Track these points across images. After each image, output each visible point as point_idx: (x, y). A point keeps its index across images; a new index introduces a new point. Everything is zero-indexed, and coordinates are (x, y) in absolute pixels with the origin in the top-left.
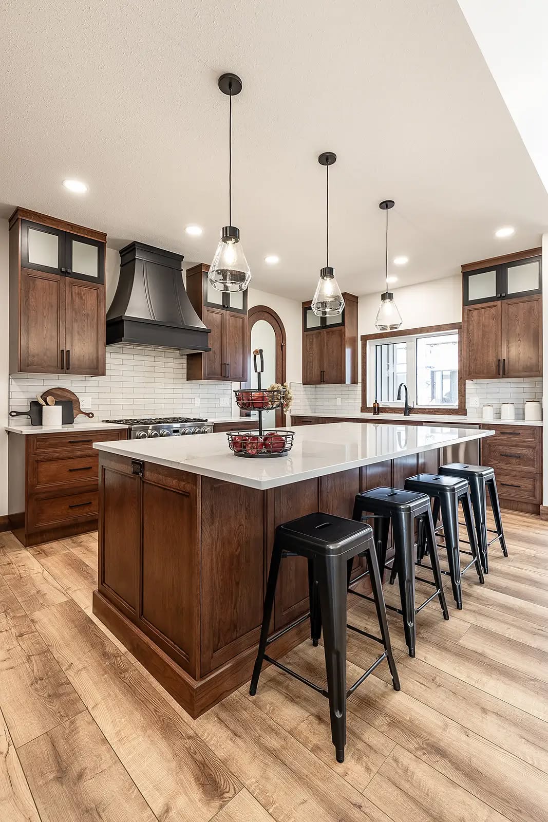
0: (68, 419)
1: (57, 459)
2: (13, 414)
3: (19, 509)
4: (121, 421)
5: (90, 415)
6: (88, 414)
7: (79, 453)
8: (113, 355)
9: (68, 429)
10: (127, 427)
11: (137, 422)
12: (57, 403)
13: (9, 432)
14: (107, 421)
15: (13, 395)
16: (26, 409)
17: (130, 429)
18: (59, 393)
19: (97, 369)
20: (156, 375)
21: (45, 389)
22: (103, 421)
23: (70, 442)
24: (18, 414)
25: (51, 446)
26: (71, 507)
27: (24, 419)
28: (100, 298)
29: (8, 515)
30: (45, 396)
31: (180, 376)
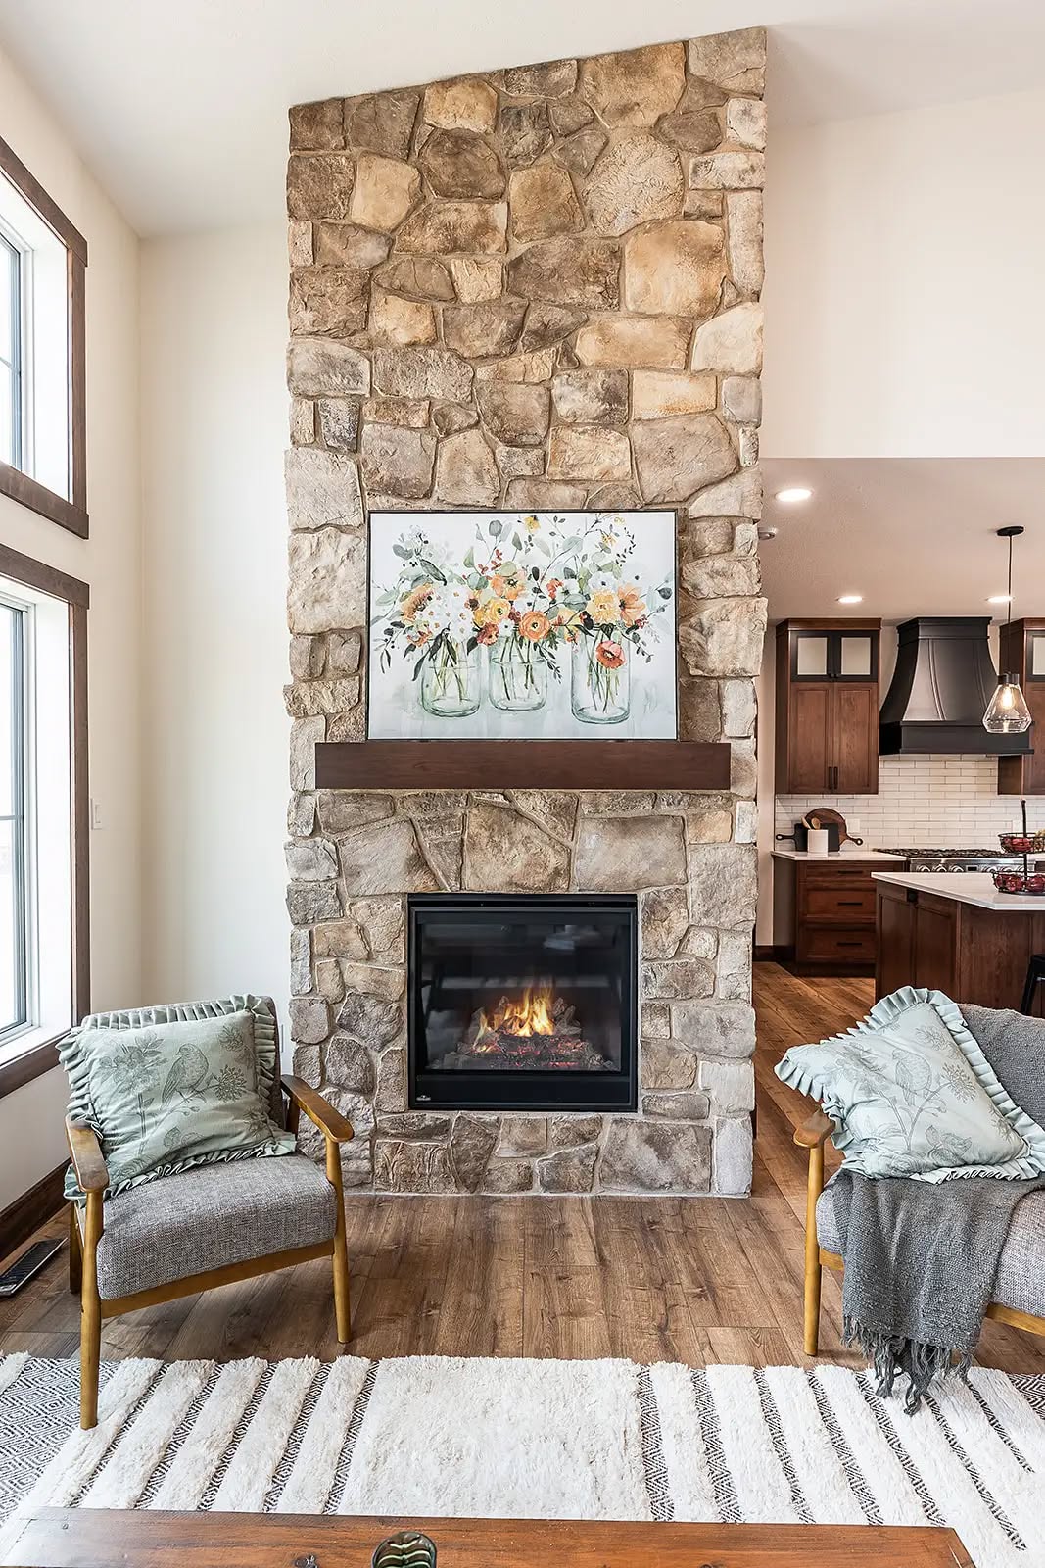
0: (834, 846)
1: (827, 889)
2: (779, 837)
3: (784, 942)
4: (897, 850)
5: (858, 841)
6: (856, 841)
7: (848, 885)
8: (887, 765)
9: (834, 857)
10: (904, 858)
11: (919, 853)
12: (822, 827)
13: (775, 857)
14: (879, 850)
15: (778, 817)
16: (790, 832)
17: (908, 862)
18: (823, 814)
19: (868, 784)
20: (949, 788)
21: (809, 810)
22: (874, 850)
23: (839, 872)
24: (784, 837)
25: (822, 875)
26: (839, 944)
27: (788, 843)
28: (872, 700)
29: (774, 947)
30: (809, 817)
31: (988, 788)
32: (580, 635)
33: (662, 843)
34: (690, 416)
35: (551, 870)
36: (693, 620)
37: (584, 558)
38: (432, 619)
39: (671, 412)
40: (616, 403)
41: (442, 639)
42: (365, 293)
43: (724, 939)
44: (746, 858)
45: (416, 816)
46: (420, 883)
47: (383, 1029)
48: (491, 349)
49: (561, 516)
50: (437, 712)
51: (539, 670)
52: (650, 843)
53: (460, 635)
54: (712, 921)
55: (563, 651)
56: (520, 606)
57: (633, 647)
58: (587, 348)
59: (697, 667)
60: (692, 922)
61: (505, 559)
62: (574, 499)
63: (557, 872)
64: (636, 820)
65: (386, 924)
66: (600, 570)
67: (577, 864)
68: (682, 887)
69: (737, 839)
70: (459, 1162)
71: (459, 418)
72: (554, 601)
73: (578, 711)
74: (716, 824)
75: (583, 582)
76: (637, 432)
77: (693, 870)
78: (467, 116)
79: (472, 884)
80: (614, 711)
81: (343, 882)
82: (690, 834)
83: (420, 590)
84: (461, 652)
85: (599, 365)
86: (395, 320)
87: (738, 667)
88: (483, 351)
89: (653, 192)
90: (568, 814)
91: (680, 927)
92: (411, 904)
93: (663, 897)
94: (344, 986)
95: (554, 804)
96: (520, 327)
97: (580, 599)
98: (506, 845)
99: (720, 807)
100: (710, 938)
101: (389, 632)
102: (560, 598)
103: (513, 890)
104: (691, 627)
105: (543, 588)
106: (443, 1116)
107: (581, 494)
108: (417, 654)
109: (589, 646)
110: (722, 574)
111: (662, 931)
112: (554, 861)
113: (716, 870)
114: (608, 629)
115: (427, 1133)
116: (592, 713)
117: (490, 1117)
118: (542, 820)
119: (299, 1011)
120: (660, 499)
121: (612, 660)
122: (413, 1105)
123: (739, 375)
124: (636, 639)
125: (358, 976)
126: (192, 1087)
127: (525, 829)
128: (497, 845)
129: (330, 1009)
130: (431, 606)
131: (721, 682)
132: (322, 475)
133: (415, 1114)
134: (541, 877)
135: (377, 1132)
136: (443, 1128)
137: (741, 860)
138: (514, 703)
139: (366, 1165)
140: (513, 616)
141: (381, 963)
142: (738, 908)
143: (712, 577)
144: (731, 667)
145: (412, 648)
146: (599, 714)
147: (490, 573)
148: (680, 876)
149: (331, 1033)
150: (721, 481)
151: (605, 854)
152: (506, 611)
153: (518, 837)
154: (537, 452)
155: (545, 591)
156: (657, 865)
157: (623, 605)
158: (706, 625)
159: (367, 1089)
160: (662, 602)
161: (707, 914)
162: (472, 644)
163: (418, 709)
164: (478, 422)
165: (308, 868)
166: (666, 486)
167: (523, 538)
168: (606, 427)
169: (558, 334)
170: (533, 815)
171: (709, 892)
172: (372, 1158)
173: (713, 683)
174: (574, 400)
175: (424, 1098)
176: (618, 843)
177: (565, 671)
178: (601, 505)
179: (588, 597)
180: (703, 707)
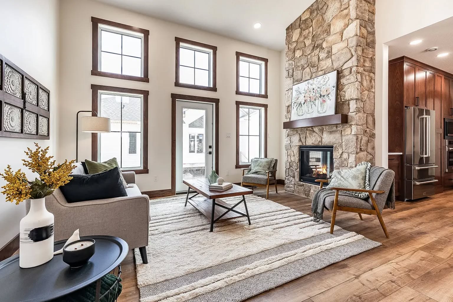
32: (319, 98)
33: (338, 135)
34: (342, 50)
35: (318, 141)
36: (343, 90)
37: (321, 84)
38: (299, 101)
39: (339, 51)
40: (329, 53)
41: (300, 103)
42: (294, 51)
43: (350, 155)
44: (354, 138)
45: (300, 133)
46: (300, 144)
47: (296, 167)
48: (310, 53)
49: (318, 78)
50: (299, 115)
51: (313, 106)
52: (335, 135)
53: (302, 103)
54: (347, 151)
55: (317, 102)
56: (311, 95)
57: (328, 98)
58: (324, 45)
59: (343, 99)
60: (343, 151)
61: (309, 87)
62: (322, 73)
63: (319, 141)
64: (333, 131)
65: (296, 150)
66: (323, 85)
67: (323, 140)
68: (341, 144)
69: (352, 133)
70: (305, 191)
71: (306, 66)
72: (316, 93)
73: (318, 112)
74: (348, 131)
75: (320, 89)
76: (333, 57)
77: (343, 140)
78: (307, 16)
79: (307, 144)
80: (324, 111)
81: (291, 144)
82: (343, 133)
83: (298, 96)
84: (302, 105)
85: (326, 47)
86: (298, 54)
87: (352, 97)
88: (309, 53)
89: (335, 10)
90: (322, 131)
91: (341, 152)
92: (300, 147)
93: (337, 146)
94: (291, 160)
95: (319, 129)
96: (314, 47)
97: (320, 92)
98: (312, 137)
99: (348, 127)
100: (347, 154)
101: (294, 104)
102: (317, 92)
103: (313, 145)
104: (343, 91)
105: (314, 91)
106: (303, 183)
107: (323, 72)
108: (297, 107)
109: (321, 99)
110: (348, 79)
111: (337, 153)
112: (319, 139)
113: (348, 140)
114: (324, 96)
115: (301, 186)
116: (320, 112)
117: (310, 185)
118: (317, 132)
119: (286, 163)
120: (337, 68)
121: (324, 101)
122: (300, 181)
123: (352, 37)
124: (328, 97)
125: (292, 159)
126: (260, 166)
127: (315, 134)
128: (311, 137)
129: (289, 163)
130: (299, 98)
131: (349, 101)
132: (289, 82)
133: (300, 182)
134: (317, 142)
135: (295, 184)
136: (303, 185)
137: (353, 138)
138: (309, 112)
139: (293, 189)
140: (310, 97)
141: (295, 157)
142: (352, 148)
143: (346, 80)
144: (350, 98)
145: (296, 106)
146: (322, 112)
147: (307, 91)
148: (341, 142)
149: (290, 167)
150: (348, 60)
151: (327, 138)
152: (309, 97)
153: (314, 135)
154: (317, 67)
155: (315, 92)
156: (337, 139)
157: (326, 91)
158: (345, 90)
159: (294, 177)
160: (333, 88)
161: (346, 149)
162: (304, 103)
163: (297, 115)
164: (308, 66)
165: (287, 142)
166: (338, 65)
167: (312, 83)
168: (328, 58)
169: (320, 45)
170: (316, 131)
171: (346, 145)
172: (294, 188)
173: (347, 102)
174: (323, 55)
175: (302, 180)
176: (330, 136)
177: (317, 105)
178: (327, 73)
179: (321, 91)
180: (345, 107)
